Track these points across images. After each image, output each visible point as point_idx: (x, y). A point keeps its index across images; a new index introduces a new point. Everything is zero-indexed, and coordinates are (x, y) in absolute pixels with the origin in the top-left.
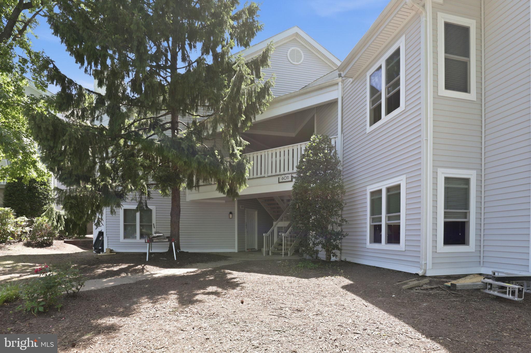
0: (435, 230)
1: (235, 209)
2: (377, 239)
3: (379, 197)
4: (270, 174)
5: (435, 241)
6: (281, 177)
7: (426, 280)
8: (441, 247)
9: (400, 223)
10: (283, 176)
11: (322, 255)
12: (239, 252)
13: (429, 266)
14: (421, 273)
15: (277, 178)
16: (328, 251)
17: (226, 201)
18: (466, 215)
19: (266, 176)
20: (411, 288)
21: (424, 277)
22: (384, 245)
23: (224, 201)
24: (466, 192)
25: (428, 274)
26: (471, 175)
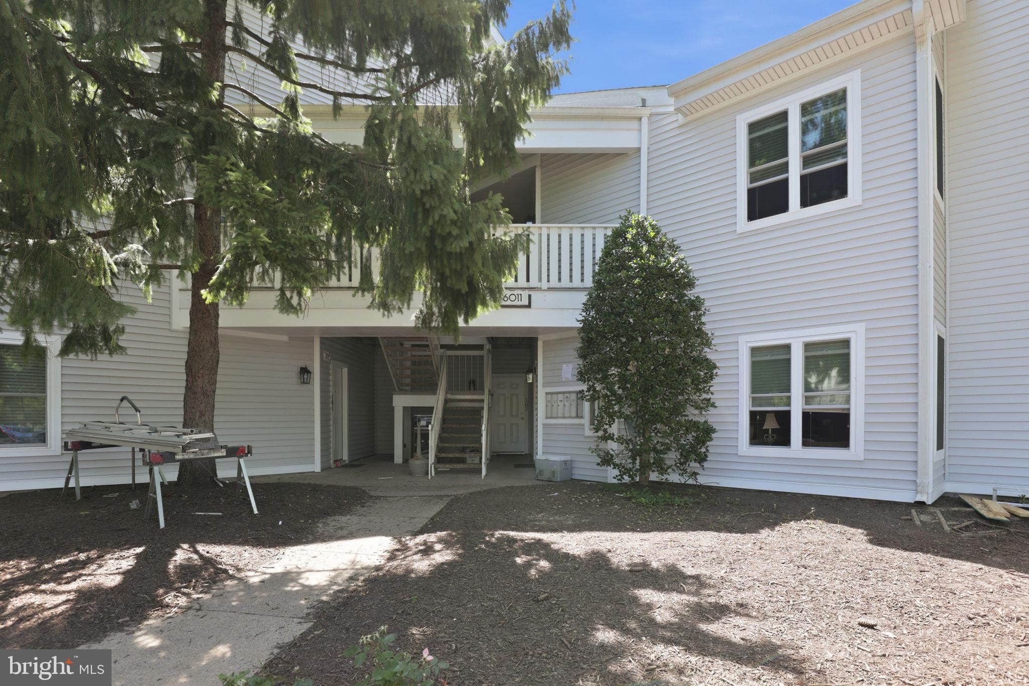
1: (313, 360)
3: (785, 357)
9: (849, 409)
12: (322, 470)
13: (931, 485)
17: (290, 337)
22: (796, 450)
23: (285, 338)
26: (944, 334)
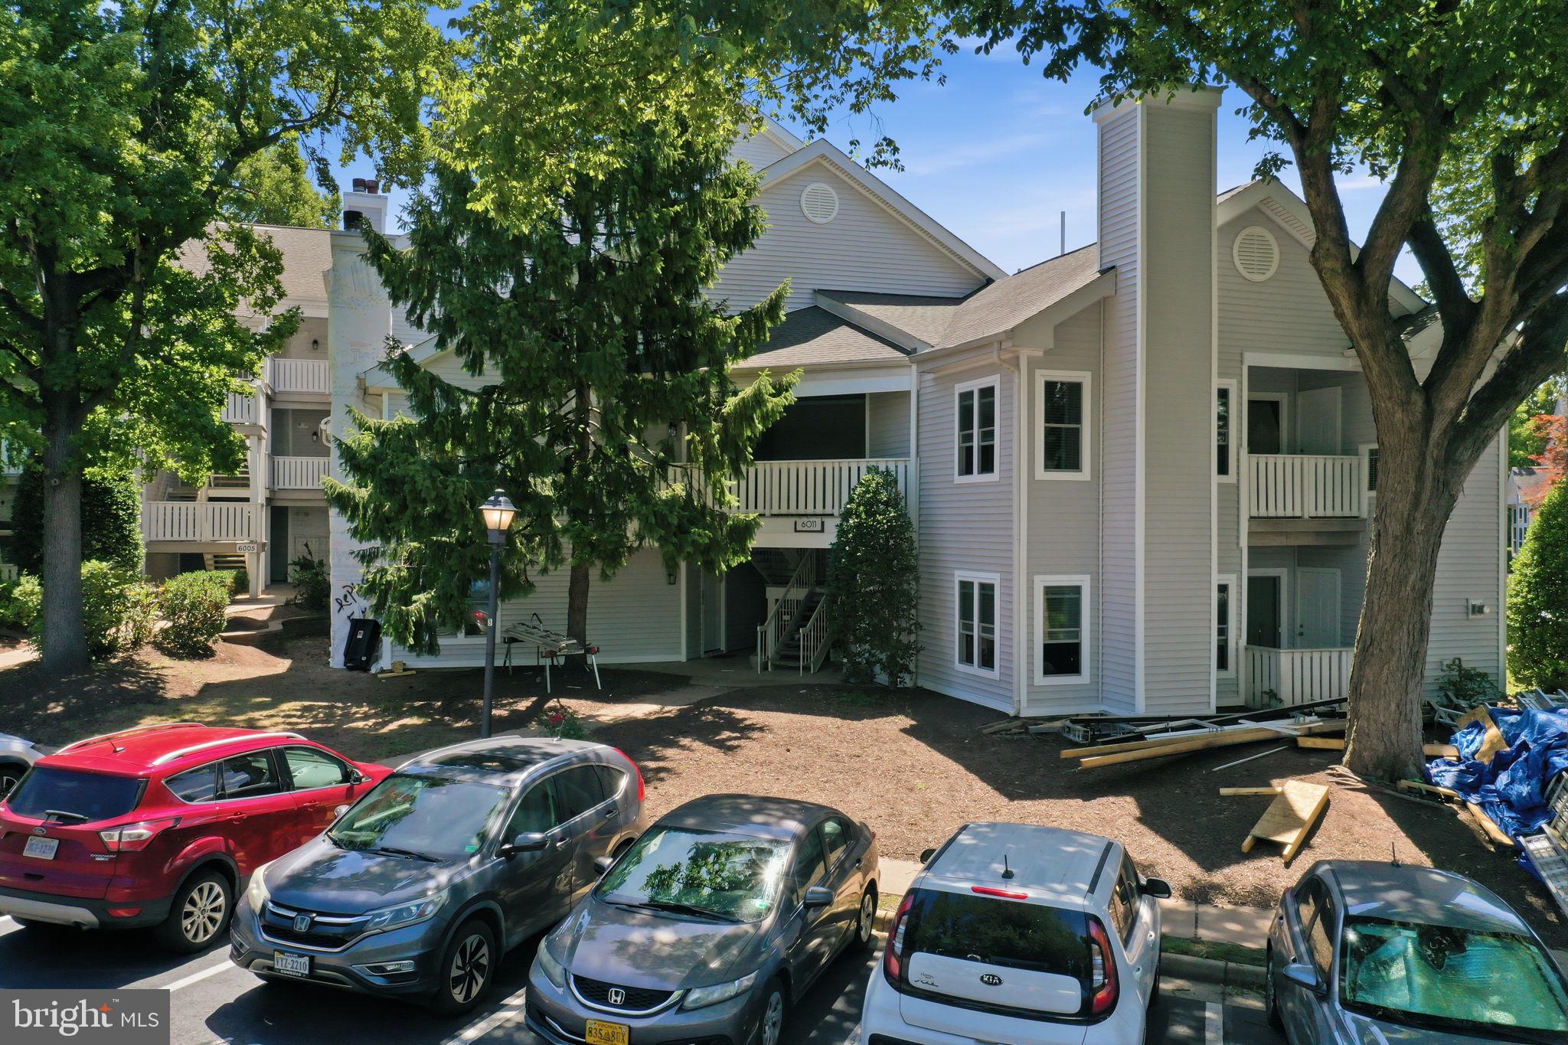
0: (1030, 656)
2: (968, 658)
3: (971, 591)
4: (775, 511)
5: (1031, 671)
6: (800, 521)
7: (1018, 723)
8: (1040, 679)
9: (994, 639)
10: (805, 519)
11: (882, 678)
12: (688, 660)
13: (1024, 703)
14: (1012, 713)
15: (792, 520)
16: (891, 674)
18: (1077, 635)
19: (767, 513)
20: (995, 733)
21: (1017, 717)
22: (975, 669)
24: (1076, 604)
25: (1023, 715)
26: (1084, 581)
